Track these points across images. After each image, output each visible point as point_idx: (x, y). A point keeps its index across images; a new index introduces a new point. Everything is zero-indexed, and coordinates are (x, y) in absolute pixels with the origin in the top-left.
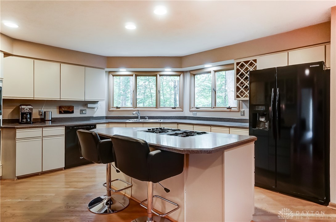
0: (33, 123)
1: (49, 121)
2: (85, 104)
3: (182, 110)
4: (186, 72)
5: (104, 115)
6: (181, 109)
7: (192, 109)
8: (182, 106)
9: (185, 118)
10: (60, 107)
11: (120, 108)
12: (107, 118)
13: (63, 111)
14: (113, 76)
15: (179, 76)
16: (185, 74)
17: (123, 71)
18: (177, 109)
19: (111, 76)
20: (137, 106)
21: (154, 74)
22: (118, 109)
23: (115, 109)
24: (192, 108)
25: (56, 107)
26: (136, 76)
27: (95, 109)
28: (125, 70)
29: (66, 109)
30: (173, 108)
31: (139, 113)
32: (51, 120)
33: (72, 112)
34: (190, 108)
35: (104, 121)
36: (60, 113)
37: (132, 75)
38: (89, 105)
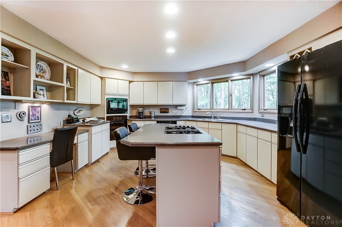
0: (144, 118)
1: (153, 117)
2: (176, 106)
3: (252, 112)
4: (256, 74)
5: (191, 115)
6: (250, 111)
7: (261, 111)
8: (252, 108)
9: (255, 119)
10: (161, 109)
11: (200, 109)
12: (193, 117)
13: (163, 111)
14: (197, 85)
15: (250, 78)
16: (255, 76)
17: (202, 81)
18: (246, 111)
19: (195, 86)
20: (214, 108)
21: (225, 80)
22: (200, 111)
23: (197, 110)
24: (261, 109)
25: (158, 109)
26: (213, 83)
27: (184, 111)
28: (203, 80)
29: (164, 111)
30: (243, 110)
31: (212, 113)
32: (154, 117)
33: (168, 112)
34: (259, 110)
35: (191, 119)
36: (161, 112)
37: (209, 83)
38: (179, 108)
